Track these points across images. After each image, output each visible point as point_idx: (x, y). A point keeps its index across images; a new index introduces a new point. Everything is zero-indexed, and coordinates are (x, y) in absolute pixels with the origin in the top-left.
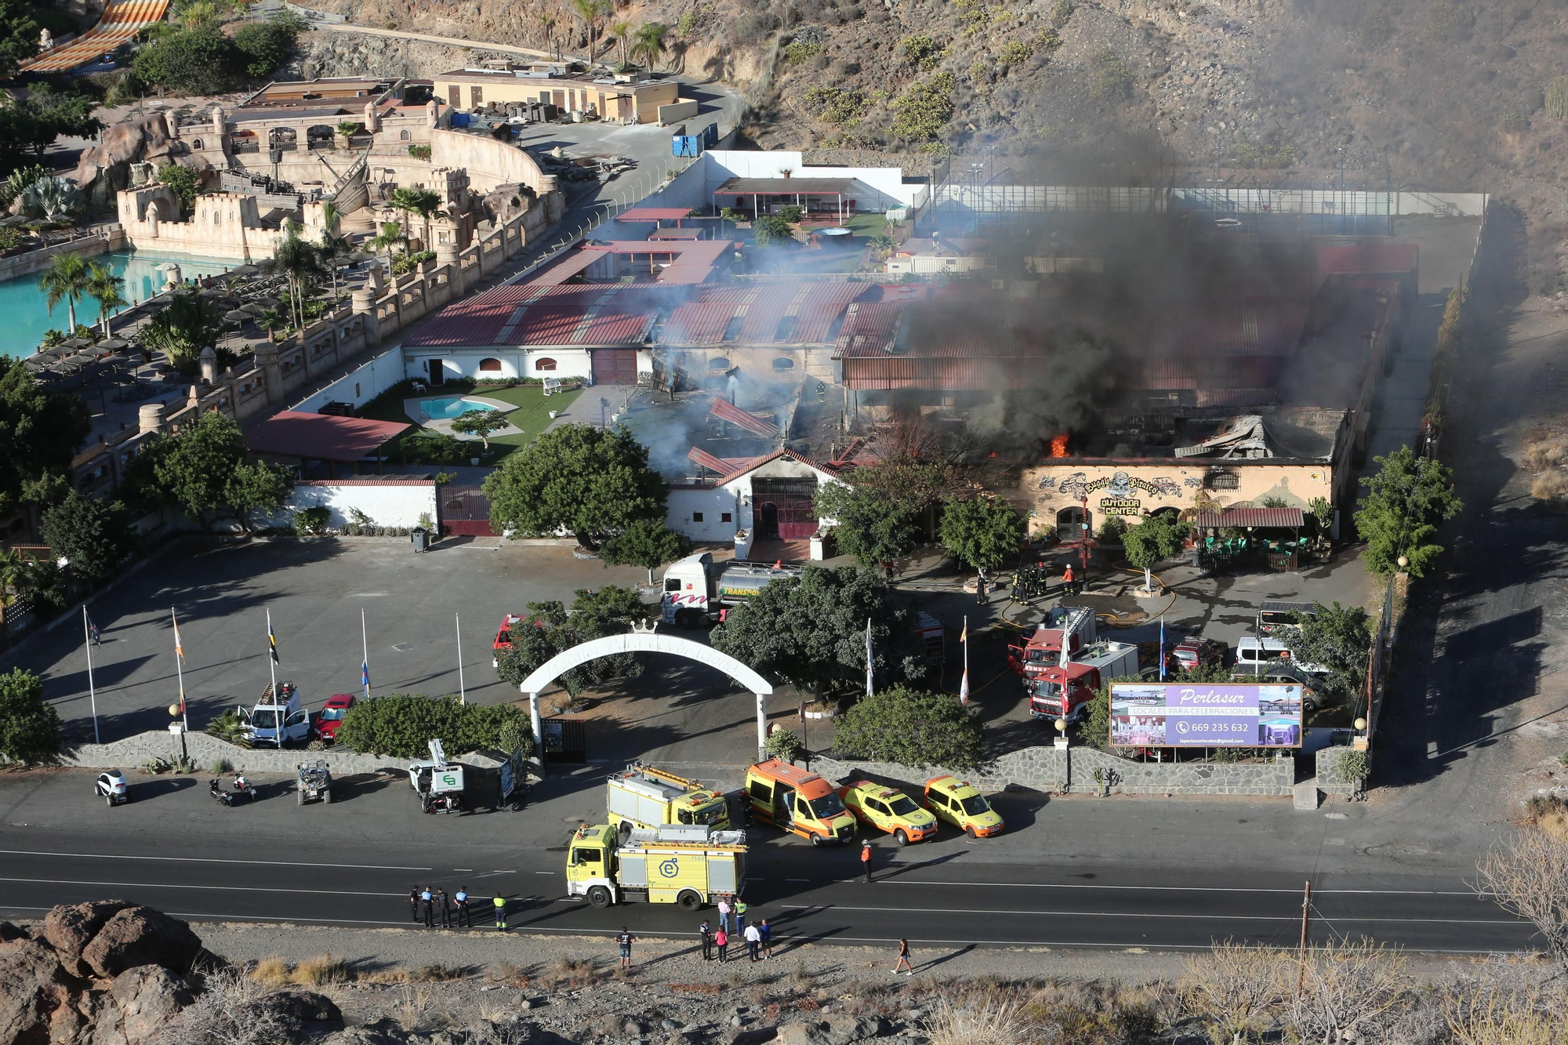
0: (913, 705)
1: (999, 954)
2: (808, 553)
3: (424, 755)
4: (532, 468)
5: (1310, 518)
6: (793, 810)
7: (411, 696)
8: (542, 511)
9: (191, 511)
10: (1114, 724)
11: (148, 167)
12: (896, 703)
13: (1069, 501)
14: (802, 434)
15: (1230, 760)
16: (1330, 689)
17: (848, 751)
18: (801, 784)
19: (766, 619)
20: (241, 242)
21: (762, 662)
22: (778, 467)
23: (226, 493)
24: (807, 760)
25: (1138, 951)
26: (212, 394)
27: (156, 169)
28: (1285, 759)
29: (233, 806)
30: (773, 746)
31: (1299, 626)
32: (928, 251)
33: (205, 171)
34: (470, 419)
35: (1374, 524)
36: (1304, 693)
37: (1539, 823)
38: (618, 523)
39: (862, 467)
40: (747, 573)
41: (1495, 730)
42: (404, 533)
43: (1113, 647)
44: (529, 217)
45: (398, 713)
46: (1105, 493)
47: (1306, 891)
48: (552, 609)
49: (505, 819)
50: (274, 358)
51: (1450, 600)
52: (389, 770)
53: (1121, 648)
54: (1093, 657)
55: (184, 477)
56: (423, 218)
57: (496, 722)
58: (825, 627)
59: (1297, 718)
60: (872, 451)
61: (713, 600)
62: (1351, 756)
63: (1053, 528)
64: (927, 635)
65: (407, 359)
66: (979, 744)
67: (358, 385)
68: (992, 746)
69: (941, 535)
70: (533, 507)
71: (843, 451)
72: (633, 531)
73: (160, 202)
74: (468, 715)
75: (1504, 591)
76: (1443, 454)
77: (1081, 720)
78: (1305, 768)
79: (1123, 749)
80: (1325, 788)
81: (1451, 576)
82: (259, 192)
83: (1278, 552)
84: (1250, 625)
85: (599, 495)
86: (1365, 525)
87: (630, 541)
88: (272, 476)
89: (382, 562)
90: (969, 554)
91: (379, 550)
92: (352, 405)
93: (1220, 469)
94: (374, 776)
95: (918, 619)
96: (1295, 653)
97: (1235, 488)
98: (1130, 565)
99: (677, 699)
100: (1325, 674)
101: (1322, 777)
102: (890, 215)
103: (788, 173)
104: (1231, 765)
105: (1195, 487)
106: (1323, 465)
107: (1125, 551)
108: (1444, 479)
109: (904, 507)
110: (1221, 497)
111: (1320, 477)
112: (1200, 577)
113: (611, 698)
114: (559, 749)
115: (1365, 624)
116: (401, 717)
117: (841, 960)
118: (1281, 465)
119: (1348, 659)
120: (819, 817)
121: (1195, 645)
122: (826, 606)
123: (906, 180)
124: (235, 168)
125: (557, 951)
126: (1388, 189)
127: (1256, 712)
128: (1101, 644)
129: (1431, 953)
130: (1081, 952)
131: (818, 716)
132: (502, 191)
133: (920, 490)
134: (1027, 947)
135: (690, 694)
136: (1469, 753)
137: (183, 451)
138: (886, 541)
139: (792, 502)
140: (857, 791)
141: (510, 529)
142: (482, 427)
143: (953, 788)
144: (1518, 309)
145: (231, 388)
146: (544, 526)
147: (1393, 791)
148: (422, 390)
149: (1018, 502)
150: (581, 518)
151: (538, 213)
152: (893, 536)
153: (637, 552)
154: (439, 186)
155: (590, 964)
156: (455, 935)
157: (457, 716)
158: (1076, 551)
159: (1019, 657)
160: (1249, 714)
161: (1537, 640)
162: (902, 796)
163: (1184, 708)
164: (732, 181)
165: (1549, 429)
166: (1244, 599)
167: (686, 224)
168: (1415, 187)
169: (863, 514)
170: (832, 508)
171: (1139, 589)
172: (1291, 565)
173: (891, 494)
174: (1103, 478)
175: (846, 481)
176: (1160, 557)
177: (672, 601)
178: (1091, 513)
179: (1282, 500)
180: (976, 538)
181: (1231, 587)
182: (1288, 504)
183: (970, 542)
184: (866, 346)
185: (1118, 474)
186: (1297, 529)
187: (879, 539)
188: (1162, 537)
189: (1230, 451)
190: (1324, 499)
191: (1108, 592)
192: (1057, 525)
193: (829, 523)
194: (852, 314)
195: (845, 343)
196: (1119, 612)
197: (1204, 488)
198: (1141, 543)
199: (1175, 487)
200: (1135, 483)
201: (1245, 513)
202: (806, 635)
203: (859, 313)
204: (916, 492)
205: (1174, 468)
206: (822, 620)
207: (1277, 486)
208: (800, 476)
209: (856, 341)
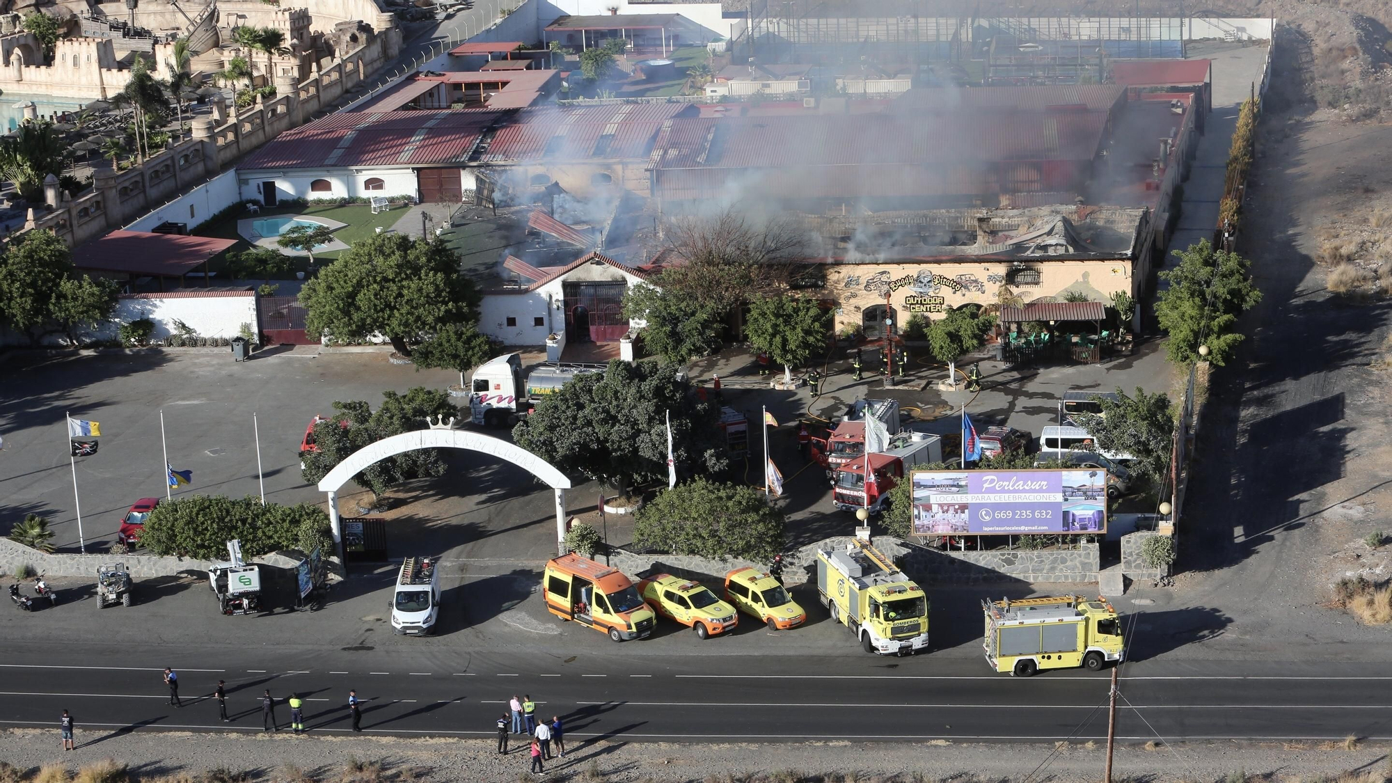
0: (713, 496)
1: (798, 749)
2: (619, 354)
3: (224, 556)
4: (347, 275)
5: (1112, 312)
6: (590, 604)
7: (211, 498)
8: (355, 317)
9: (17, 323)
10: (916, 512)
11: (16, 18)
12: (695, 495)
13: (874, 299)
15: (1035, 547)
16: (1134, 475)
17: (648, 544)
18: (598, 578)
19: (569, 413)
20: (98, 83)
21: (565, 456)
22: (589, 271)
23: (51, 307)
24: (607, 554)
25: (941, 743)
26: (49, 217)
27: (23, 18)
28: (1090, 545)
29: (33, 611)
30: (572, 540)
31: (1103, 415)
32: (744, 76)
33: (70, 21)
34: (295, 235)
35: (1175, 315)
36: (1108, 480)
37: (1349, 606)
38: (431, 328)
39: (670, 269)
40: (555, 372)
41: (1302, 513)
42: (226, 343)
43: (916, 437)
44: (367, 52)
45: (197, 514)
46: (910, 290)
47: (1113, 678)
48: (359, 410)
49: (303, 618)
50: (112, 182)
51: (1251, 389)
52: (191, 572)
53: (924, 438)
54: (896, 447)
55: (11, 292)
56: (267, 55)
57: (296, 522)
58: (627, 421)
59: (1101, 504)
61: (522, 400)
62: (1157, 541)
63: (859, 326)
64: (731, 429)
65: (242, 182)
66: (780, 535)
67: (192, 206)
68: (796, 537)
69: (747, 332)
70: (347, 313)
71: (654, 257)
72: (444, 334)
73: (25, 48)
74: (268, 515)
75: (1304, 379)
76: (1241, 247)
77: (884, 509)
78: (1110, 554)
79: (925, 538)
80: (1131, 574)
81: (1252, 366)
82: (116, 36)
83: (1081, 346)
84: (1054, 416)
85: (411, 300)
86: (1166, 315)
87: (441, 345)
88: (95, 289)
89: (201, 372)
90: (775, 351)
91: (201, 360)
92: (185, 225)
93: (1022, 266)
94: (176, 578)
95: (721, 413)
97: (1037, 283)
98: (934, 360)
99: (484, 497)
100: (1128, 460)
101: (1128, 563)
102: (711, 46)
103: (614, 10)
104: (1036, 552)
105: (998, 284)
106: (1123, 260)
107: (929, 346)
108: (1242, 271)
109: (711, 306)
110: (1023, 294)
111: (1121, 272)
112: (1005, 371)
113: (417, 499)
114: (360, 548)
115: (1168, 412)
116: (201, 518)
117: (636, 757)
118: (1082, 260)
119: (1152, 445)
120: (617, 611)
121: (999, 435)
122: (630, 401)
123: (726, 15)
124: (97, 16)
125: (345, 752)
126: (1182, 16)
127: (1059, 497)
128: (904, 435)
129: (1242, 739)
130: (882, 745)
131: (621, 511)
132: (341, 28)
133: (727, 290)
134: (827, 740)
135: (497, 492)
136: (1276, 536)
137: (9, 267)
138: (694, 339)
139: (602, 305)
140: (656, 585)
141: (325, 336)
142: (308, 242)
143: (753, 579)
144: (1307, 120)
145: (69, 211)
146: (359, 333)
147: (1199, 576)
148: (255, 211)
149: (824, 300)
150: (395, 323)
151: (376, 50)
152: (700, 333)
153: (448, 355)
154: (283, 25)
155: (377, 766)
156: (243, 738)
157: (257, 516)
159: (822, 449)
160: (1052, 500)
161: (1340, 425)
162: (702, 589)
163: (986, 495)
164: (563, 18)
165: (1342, 228)
166: (1048, 391)
167: (516, 56)
168: (1205, 14)
169: (670, 313)
170: (642, 310)
171: (943, 383)
172: (1094, 357)
173: (699, 295)
174: (908, 276)
175: (656, 284)
176: (964, 351)
177: (481, 402)
178: (895, 311)
179: (1083, 295)
180: (783, 334)
181: (1035, 380)
182: (1089, 299)
183: (777, 338)
184: (679, 158)
185: (922, 272)
186: (1099, 323)
187: (687, 337)
188: (966, 331)
189: (1032, 248)
190: (1125, 293)
191: (913, 386)
192: (863, 323)
193: (639, 324)
194: (667, 129)
195: (658, 156)
196: (923, 406)
197: (1007, 284)
198: (945, 337)
199: (978, 284)
200: (938, 281)
201: (1047, 308)
202: (607, 430)
203: (673, 128)
204: (723, 292)
205: (977, 265)
206: (624, 416)
207: (1079, 281)
208: (610, 279)
209: (669, 154)
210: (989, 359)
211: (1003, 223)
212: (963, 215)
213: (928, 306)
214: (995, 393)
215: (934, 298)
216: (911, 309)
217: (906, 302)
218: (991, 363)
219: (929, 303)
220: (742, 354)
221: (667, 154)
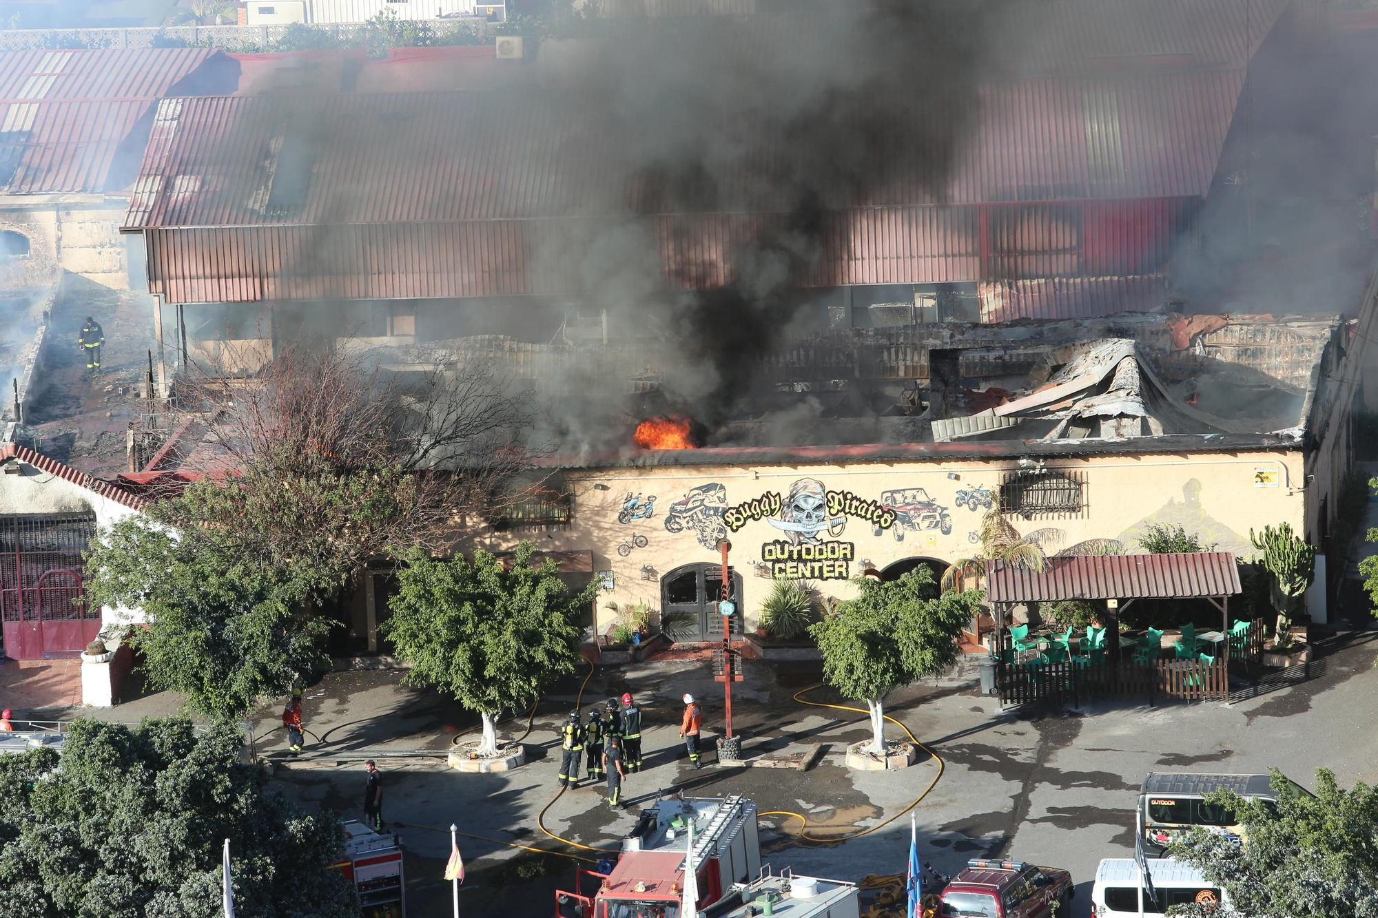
2: (77, 690)
5: (1256, 577)
13: (689, 551)
14: (57, 411)
31: (1239, 829)
39: (200, 483)
43: (802, 889)
46: (772, 528)
53: (820, 890)
54: (756, 911)
58: (121, 863)
60: (225, 445)
63: (652, 614)
64: (365, 874)
69: (392, 637)
71: (155, 446)
83: (1183, 658)
84: (1121, 830)
90: (458, 681)
93: (1039, 467)
95: (341, 835)
96: (1232, 894)
97: (1075, 509)
98: (835, 695)
105: (982, 510)
106: (1283, 450)
107: (821, 662)
109: (303, 573)
110: (1042, 533)
111: (1277, 478)
112: (1000, 720)
118: (1183, 452)
121: (992, 879)
122: (123, 816)
128: (772, 882)
133: (339, 534)
138: (263, 657)
139: (36, 570)
149: (567, 556)
152: (277, 642)
158: (709, 667)
166: (1105, 769)
169: (206, 595)
170: (134, 584)
171: (857, 751)
172: (1214, 686)
173: (272, 546)
174: (767, 495)
175: (165, 519)
176: (905, 676)
178: (739, 578)
179: (1187, 534)
180: (474, 641)
181: (1074, 741)
182: (1201, 544)
183: (459, 652)
184: (201, 199)
185: (801, 485)
186: (1225, 602)
187: (246, 651)
188: (908, 628)
189: (1064, 423)
190: (1287, 530)
191: (786, 760)
192: (663, 606)
193: (127, 618)
194: (167, 123)
195: (151, 192)
196: (812, 805)
197: (1003, 511)
198: (858, 644)
199: (935, 510)
200: (840, 504)
201: (1100, 567)
202: (74, 886)
203: (182, 120)
204: (330, 539)
205: (930, 466)
206: (113, 850)
207: (1176, 502)
208: (53, 510)
209: (177, 188)
210: (961, 690)
211: (991, 360)
212: (894, 341)
213: (817, 565)
214: (980, 773)
215: (830, 545)
216: (777, 571)
217: (763, 556)
218: (969, 701)
219: (818, 557)
220: (376, 686)
221: (173, 188)
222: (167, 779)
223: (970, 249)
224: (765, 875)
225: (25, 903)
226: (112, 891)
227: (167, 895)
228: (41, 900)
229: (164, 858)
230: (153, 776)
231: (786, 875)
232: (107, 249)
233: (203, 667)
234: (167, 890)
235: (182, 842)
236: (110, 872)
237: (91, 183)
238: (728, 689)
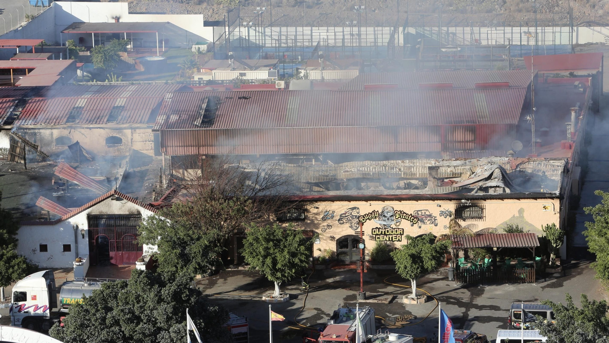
5: (544, 241)
13: (346, 230)
19: (98, 315)
22: (109, 206)
32: (224, 67)
39: (178, 205)
40: (83, 285)
43: (392, 337)
46: (376, 223)
53: (399, 338)
58: (149, 321)
61: (54, 310)
63: (334, 252)
64: (235, 331)
69: (243, 254)
83: (519, 268)
84: (501, 324)
86: (594, 241)
90: (267, 270)
93: (469, 203)
95: (227, 318)
97: (480, 218)
98: (399, 278)
102: (194, 48)
103: (117, 19)
105: (448, 218)
106: (552, 198)
109: (213, 233)
110: (469, 225)
111: (550, 209)
112: (456, 289)
118: (517, 199)
122: (150, 304)
123: (206, 24)
126: (570, 25)
128: (382, 335)
133: (226, 221)
138: (199, 260)
149: (306, 232)
152: (204, 255)
164: (77, 24)
166: (494, 304)
167: (40, 50)
168: (589, 24)
169: (179, 238)
170: (154, 238)
171: (407, 298)
172: (530, 278)
173: (202, 224)
174: (374, 211)
175: (166, 216)
176: (425, 271)
177: (20, 311)
178: (364, 240)
179: (519, 227)
180: (273, 256)
181: (482, 295)
182: (524, 231)
183: (268, 259)
184: (179, 121)
185: (386, 208)
186: (534, 249)
187: (193, 258)
188: (426, 253)
189: (476, 189)
190: (554, 225)
191: (382, 300)
192: (337, 250)
193: (152, 249)
194: (168, 100)
195: (162, 119)
196: (391, 315)
197: (456, 218)
198: (409, 258)
199: (432, 218)
200: (399, 215)
201: (490, 237)
202: (132, 328)
203: (173, 99)
204: (222, 223)
205: (431, 202)
206: (146, 316)
207: (516, 216)
208: (127, 213)
209: (171, 118)
210: (442, 279)
211: (449, 172)
212: (415, 165)
213: (391, 236)
214: (450, 305)
215: (395, 229)
216: (377, 238)
217: (372, 233)
218: (444, 283)
219: (391, 233)
220: (237, 275)
221: (170, 119)
222: (166, 291)
223: (438, 141)
224: (379, 333)
225: (115, 334)
226: (145, 330)
227: (165, 332)
228: (121, 333)
229: (164, 319)
230: (161, 290)
231: (387, 333)
232: (148, 142)
233: (178, 263)
234: (166, 330)
235: (171, 313)
236: (145, 323)
237: (143, 121)
238: (361, 275)
